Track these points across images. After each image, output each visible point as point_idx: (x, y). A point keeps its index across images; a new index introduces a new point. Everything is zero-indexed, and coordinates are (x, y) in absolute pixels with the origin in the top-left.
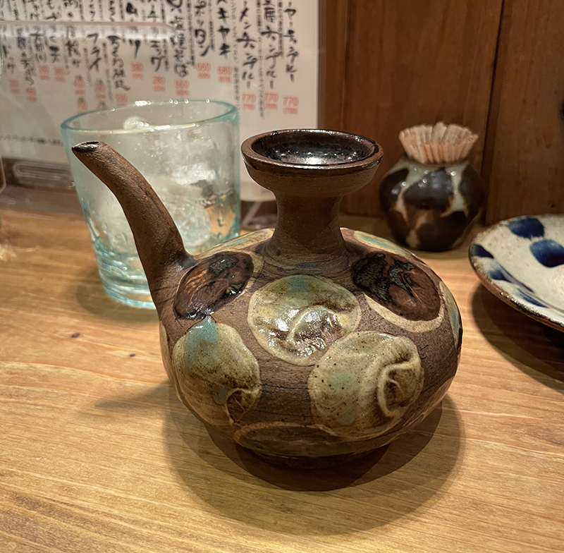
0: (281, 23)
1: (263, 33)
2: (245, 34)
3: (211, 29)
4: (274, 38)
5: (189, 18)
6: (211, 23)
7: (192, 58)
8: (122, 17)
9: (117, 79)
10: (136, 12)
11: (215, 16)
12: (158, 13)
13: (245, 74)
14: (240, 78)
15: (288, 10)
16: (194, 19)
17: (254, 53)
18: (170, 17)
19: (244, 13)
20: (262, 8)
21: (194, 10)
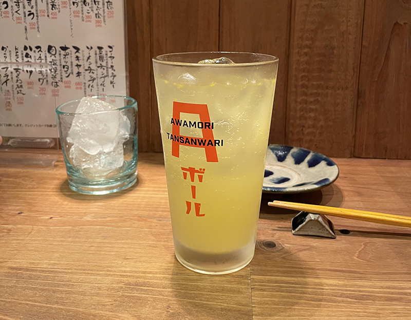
0: (107, 62)
1: (98, 67)
2: (89, 67)
3: (72, 65)
4: (104, 69)
5: (60, 60)
6: (72, 62)
7: (61, 78)
8: (23, 59)
9: (18, 89)
10: (31, 57)
11: (74, 59)
12: (43, 57)
13: (89, 85)
14: (87, 88)
15: (110, 57)
16: (63, 61)
17: (94, 76)
18: (49, 59)
19: (88, 58)
20: (98, 56)
21: (62, 57)
